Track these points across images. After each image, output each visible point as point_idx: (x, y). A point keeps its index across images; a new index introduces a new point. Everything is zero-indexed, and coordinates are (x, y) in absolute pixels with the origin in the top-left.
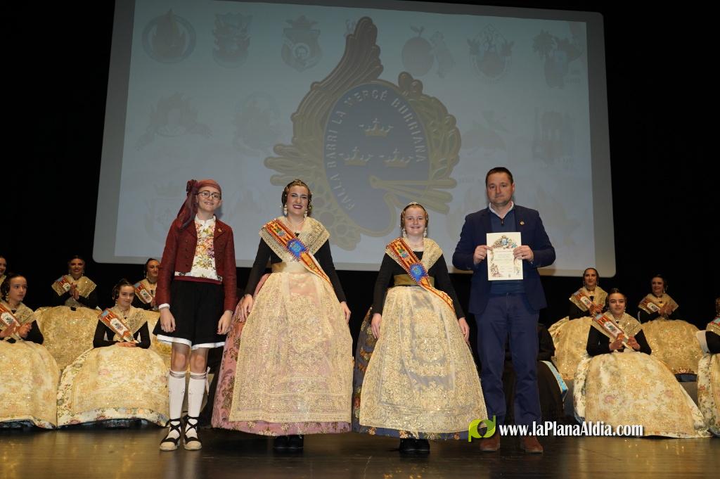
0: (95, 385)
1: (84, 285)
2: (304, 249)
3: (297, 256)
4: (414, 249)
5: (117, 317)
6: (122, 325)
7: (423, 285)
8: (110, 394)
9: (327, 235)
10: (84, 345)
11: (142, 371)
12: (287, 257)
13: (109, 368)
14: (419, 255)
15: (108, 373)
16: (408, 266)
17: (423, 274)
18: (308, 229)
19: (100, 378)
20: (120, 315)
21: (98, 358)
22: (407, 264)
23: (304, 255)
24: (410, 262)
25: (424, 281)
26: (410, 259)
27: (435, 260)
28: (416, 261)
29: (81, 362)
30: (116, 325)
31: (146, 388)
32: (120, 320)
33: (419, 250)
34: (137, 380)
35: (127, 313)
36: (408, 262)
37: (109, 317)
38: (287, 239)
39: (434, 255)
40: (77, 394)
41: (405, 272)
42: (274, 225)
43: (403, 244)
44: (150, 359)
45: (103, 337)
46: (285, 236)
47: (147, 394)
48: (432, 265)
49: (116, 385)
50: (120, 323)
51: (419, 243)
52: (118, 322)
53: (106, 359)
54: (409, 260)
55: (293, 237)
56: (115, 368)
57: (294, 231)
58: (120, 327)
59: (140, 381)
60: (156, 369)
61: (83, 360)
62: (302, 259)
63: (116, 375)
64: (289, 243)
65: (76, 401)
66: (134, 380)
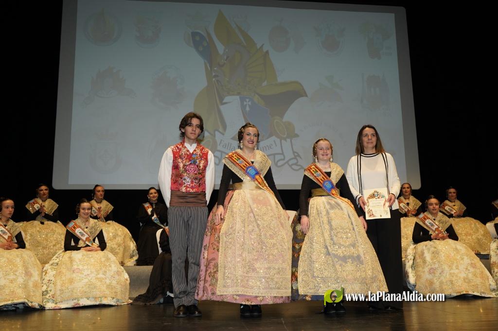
0: (71, 281)
1: (50, 206)
2: (257, 173)
3: (253, 178)
4: (324, 171)
5: (80, 227)
6: (84, 233)
7: (333, 194)
8: (83, 287)
9: (270, 163)
10: (52, 251)
11: (104, 269)
12: (246, 179)
13: (81, 267)
14: (329, 174)
15: (80, 271)
16: (322, 182)
17: (333, 187)
18: (258, 158)
19: (74, 275)
20: (82, 226)
21: (71, 259)
22: (321, 181)
23: (257, 177)
24: (323, 179)
25: (334, 192)
26: (323, 177)
27: (340, 177)
28: (327, 178)
29: (56, 261)
30: (80, 233)
31: (108, 282)
32: (83, 230)
33: (328, 170)
34: (101, 276)
35: (87, 223)
36: (321, 179)
37: (74, 227)
38: (245, 166)
39: (338, 174)
40: (59, 287)
41: (320, 187)
42: (234, 156)
43: (316, 167)
44: (108, 259)
45: (71, 243)
46: (244, 163)
47: (109, 286)
48: (338, 180)
49: (86, 280)
50: (83, 232)
51: (327, 166)
52: (81, 231)
53: (77, 261)
54: (321, 178)
55: (249, 164)
56: (85, 267)
57: (250, 160)
58: (83, 235)
59: (103, 276)
60: (113, 266)
61: (58, 260)
62: (257, 180)
63: (86, 273)
64: (248, 168)
65: (58, 293)
66: (99, 276)
